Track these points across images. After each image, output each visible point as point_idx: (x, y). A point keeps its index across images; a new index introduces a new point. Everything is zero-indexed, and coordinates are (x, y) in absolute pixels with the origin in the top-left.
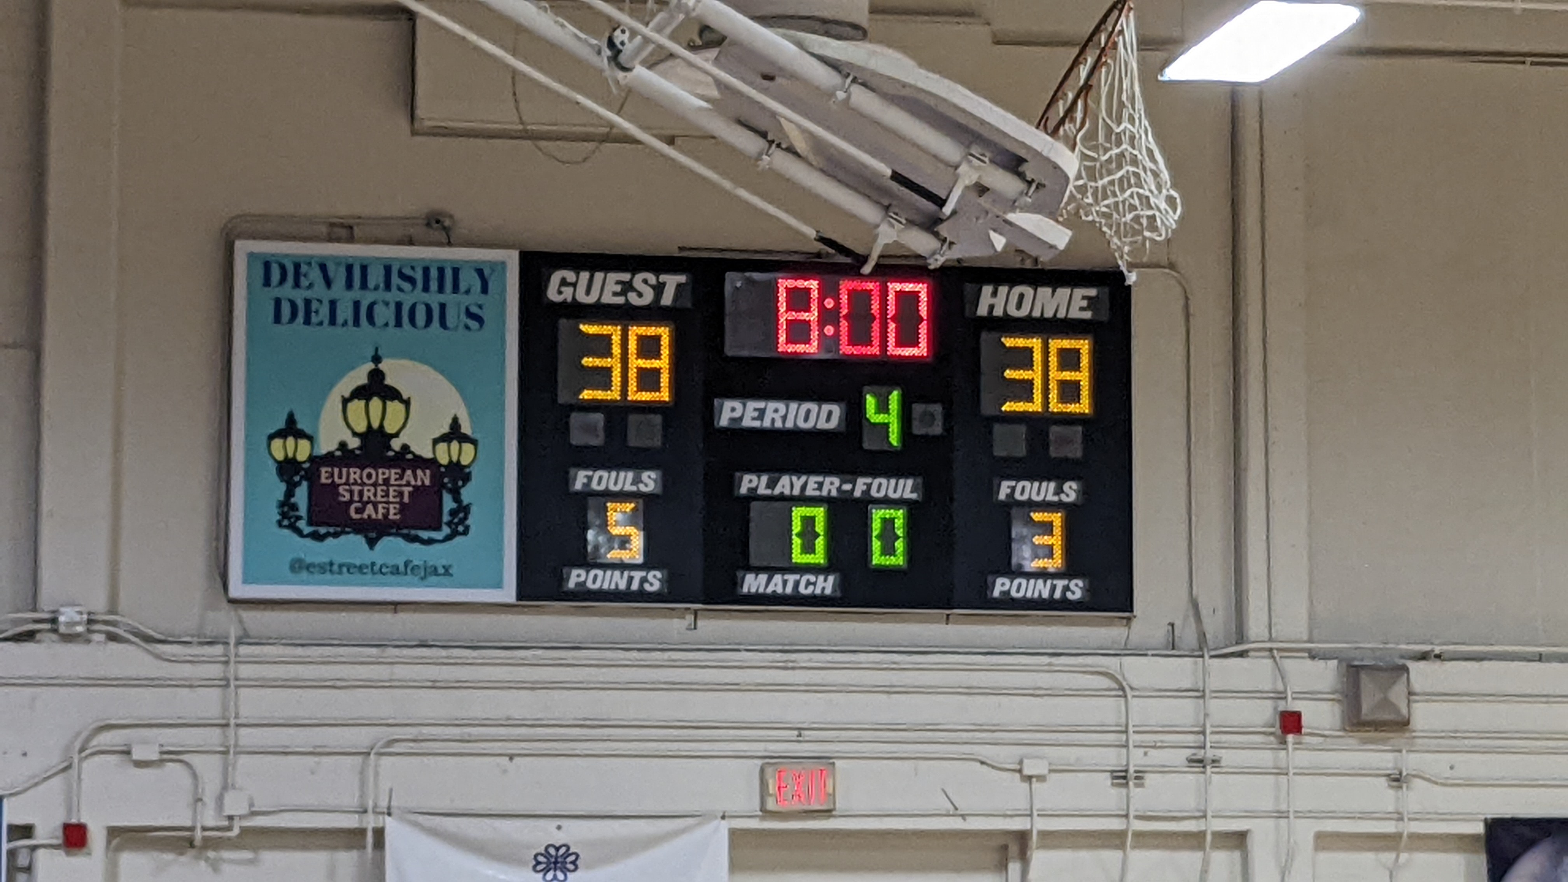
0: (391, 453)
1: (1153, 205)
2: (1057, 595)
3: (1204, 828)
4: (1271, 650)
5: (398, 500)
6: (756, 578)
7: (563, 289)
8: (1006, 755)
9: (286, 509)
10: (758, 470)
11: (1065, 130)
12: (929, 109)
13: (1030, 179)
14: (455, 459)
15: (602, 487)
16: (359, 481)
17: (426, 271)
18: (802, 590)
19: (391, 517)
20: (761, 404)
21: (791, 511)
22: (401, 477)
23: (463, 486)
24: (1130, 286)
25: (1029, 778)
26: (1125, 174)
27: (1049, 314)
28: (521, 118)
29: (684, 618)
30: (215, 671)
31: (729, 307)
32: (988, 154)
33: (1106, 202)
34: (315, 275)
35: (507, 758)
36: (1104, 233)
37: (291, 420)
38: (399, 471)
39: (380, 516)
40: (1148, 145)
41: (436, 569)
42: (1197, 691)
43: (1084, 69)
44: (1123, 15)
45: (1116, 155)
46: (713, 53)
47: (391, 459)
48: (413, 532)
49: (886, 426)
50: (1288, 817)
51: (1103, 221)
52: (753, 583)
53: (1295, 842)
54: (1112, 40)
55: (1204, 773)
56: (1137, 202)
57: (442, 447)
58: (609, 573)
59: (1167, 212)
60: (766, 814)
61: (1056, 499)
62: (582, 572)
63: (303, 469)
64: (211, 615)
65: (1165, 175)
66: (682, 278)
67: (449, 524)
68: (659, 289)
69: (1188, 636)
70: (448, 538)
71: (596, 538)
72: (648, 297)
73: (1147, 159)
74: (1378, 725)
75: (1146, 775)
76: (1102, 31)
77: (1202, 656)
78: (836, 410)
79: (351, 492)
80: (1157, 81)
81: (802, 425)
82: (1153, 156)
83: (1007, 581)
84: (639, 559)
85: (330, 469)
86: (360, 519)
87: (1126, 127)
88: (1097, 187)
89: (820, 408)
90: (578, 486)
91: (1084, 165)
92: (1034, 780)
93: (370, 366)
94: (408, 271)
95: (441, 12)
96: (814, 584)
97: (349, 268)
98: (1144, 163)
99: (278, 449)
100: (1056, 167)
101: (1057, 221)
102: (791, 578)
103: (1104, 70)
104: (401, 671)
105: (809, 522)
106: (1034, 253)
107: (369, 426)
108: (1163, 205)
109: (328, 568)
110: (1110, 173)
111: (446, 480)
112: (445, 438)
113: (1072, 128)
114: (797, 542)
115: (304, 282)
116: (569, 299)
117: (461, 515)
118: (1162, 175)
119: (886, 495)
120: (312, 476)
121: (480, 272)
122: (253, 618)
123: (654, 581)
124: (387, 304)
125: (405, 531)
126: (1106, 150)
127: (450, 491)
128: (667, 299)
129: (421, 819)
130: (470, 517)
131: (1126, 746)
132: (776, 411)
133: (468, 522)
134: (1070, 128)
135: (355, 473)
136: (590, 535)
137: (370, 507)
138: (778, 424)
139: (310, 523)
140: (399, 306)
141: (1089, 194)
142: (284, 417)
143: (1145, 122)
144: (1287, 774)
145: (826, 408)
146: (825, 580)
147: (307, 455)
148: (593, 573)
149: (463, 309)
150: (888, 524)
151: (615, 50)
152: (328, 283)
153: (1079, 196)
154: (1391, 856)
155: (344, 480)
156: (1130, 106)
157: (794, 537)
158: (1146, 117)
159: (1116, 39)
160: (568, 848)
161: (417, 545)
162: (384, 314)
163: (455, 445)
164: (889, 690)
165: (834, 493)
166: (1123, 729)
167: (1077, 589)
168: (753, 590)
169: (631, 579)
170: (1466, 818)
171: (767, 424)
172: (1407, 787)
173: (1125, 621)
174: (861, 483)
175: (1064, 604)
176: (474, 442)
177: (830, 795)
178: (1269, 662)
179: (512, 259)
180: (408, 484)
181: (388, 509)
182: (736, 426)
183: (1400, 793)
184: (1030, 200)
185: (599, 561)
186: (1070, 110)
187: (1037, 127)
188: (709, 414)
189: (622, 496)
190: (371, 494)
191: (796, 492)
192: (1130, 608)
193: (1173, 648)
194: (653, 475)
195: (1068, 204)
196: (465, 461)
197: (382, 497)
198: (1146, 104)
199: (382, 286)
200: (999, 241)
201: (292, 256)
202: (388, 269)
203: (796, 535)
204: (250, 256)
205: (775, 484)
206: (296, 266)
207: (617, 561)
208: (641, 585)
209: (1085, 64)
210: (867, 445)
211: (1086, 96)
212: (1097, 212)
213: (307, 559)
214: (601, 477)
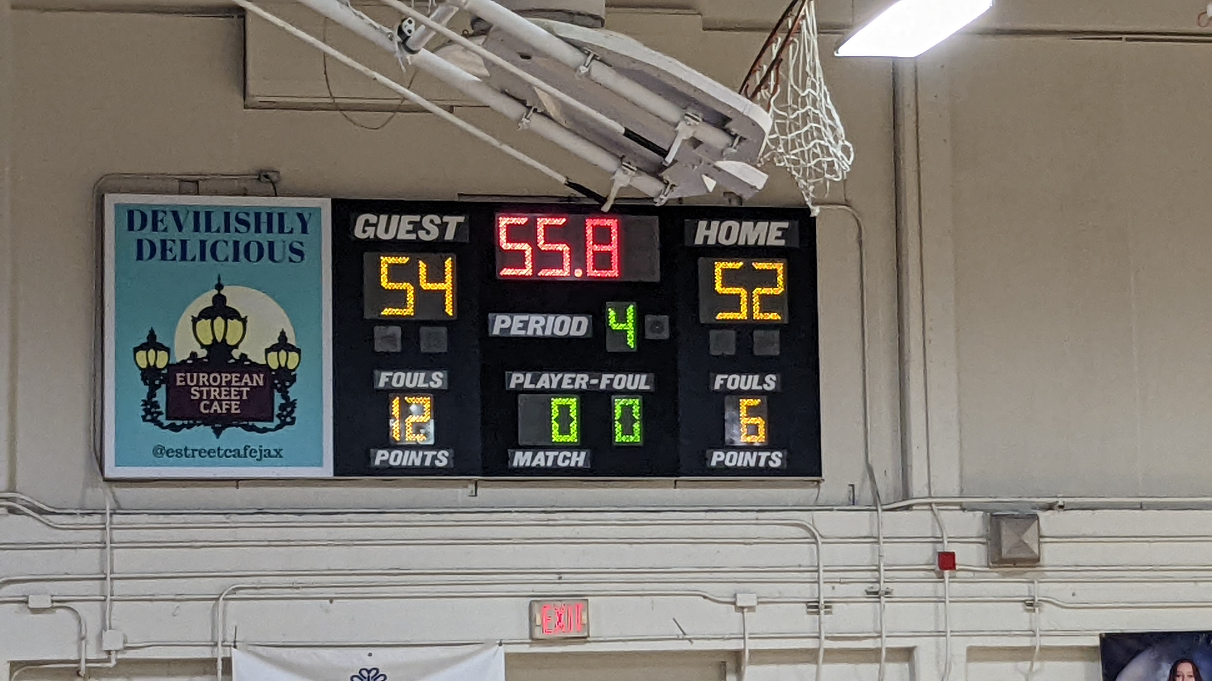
0: (232, 361)
1: (832, 154)
2: (762, 464)
3: (880, 646)
4: (930, 504)
5: (238, 398)
6: (523, 455)
7: (366, 228)
8: (724, 590)
9: (149, 407)
10: (523, 368)
11: (761, 96)
12: (654, 80)
13: (733, 134)
14: (283, 365)
15: (401, 385)
16: (207, 383)
17: (258, 216)
18: (560, 463)
19: (233, 411)
20: (525, 317)
21: (551, 401)
22: (241, 381)
24: (815, 218)
25: (742, 608)
26: (810, 130)
27: (751, 242)
28: (331, 94)
29: (466, 487)
30: (95, 536)
32: (701, 115)
33: (794, 152)
34: (170, 220)
35: (328, 601)
36: (793, 176)
37: (152, 336)
38: (239, 375)
39: (224, 411)
40: (827, 106)
41: (269, 451)
42: (874, 538)
43: (776, 47)
44: (806, 3)
45: (802, 114)
46: (481, 40)
48: (251, 423)
49: (624, 333)
50: (945, 636)
51: (792, 166)
52: (521, 459)
53: (952, 655)
54: (797, 23)
55: (879, 602)
56: (818, 151)
57: (273, 355)
58: (407, 453)
59: (843, 159)
60: (535, 641)
61: (760, 388)
62: (385, 452)
64: (89, 491)
65: (841, 130)
66: (461, 219)
67: (279, 416)
69: (865, 494)
70: (279, 427)
73: (826, 117)
74: (1015, 562)
75: (834, 605)
76: (789, 17)
77: (877, 510)
78: (585, 321)
79: (201, 392)
80: (833, 56)
81: (558, 333)
82: (831, 115)
83: (721, 454)
84: (431, 442)
85: (183, 375)
86: (210, 413)
87: (809, 92)
88: (788, 140)
90: (381, 385)
91: (778, 124)
92: (746, 610)
94: (242, 216)
95: (265, 10)
96: (570, 458)
97: (197, 214)
98: (824, 119)
100: (754, 124)
101: (756, 167)
102: (551, 454)
103: (791, 47)
104: (243, 534)
105: (563, 410)
106: (738, 193)
107: (215, 339)
108: (840, 154)
109: (182, 453)
110: (798, 129)
112: (275, 348)
113: (767, 93)
114: (555, 425)
115: (161, 226)
116: (372, 237)
118: (838, 129)
119: (626, 388)
121: (300, 216)
122: (125, 494)
123: (443, 458)
124: (226, 242)
125: (245, 423)
126: (795, 110)
127: (279, 390)
128: (450, 235)
129: (259, 649)
130: (296, 410)
131: (818, 582)
132: (537, 322)
133: (293, 415)
134: (765, 94)
135: (204, 377)
136: (393, 423)
137: (216, 403)
138: (539, 333)
139: (168, 418)
140: (236, 244)
141: (781, 145)
142: (146, 333)
143: (824, 88)
144: (944, 602)
145: (576, 319)
146: (578, 456)
148: (394, 453)
149: (288, 247)
150: (627, 410)
151: (403, 36)
152: (180, 228)
153: (774, 147)
154: (1028, 664)
155: (195, 382)
156: (812, 76)
157: (553, 421)
158: (825, 84)
159: (801, 23)
160: (377, 670)
161: (255, 434)
162: (224, 251)
164: (630, 542)
165: (584, 387)
166: (816, 569)
167: (777, 459)
168: (521, 464)
169: (424, 457)
170: (1087, 633)
171: (530, 333)
172: (1039, 610)
173: (816, 483)
174: (605, 379)
175: (768, 471)
177: (584, 625)
178: (930, 513)
179: (326, 206)
180: (246, 385)
181: (230, 405)
183: (1033, 614)
184: (735, 151)
186: (765, 79)
187: (740, 93)
188: (485, 325)
189: (417, 392)
190: (216, 394)
191: (554, 386)
192: (818, 472)
193: (854, 504)
194: (441, 375)
195: (764, 154)
196: (291, 366)
197: (226, 395)
198: (824, 73)
199: (223, 229)
200: (710, 184)
201: (151, 206)
202: (227, 215)
203: (554, 420)
204: (117, 206)
205: (538, 380)
206: (155, 213)
207: (415, 443)
208: (433, 462)
209: (776, 43)
210: (610, 348)
211: (777, 68)
212: (787, 159)
213: (167, 446)
214: (399, 377)
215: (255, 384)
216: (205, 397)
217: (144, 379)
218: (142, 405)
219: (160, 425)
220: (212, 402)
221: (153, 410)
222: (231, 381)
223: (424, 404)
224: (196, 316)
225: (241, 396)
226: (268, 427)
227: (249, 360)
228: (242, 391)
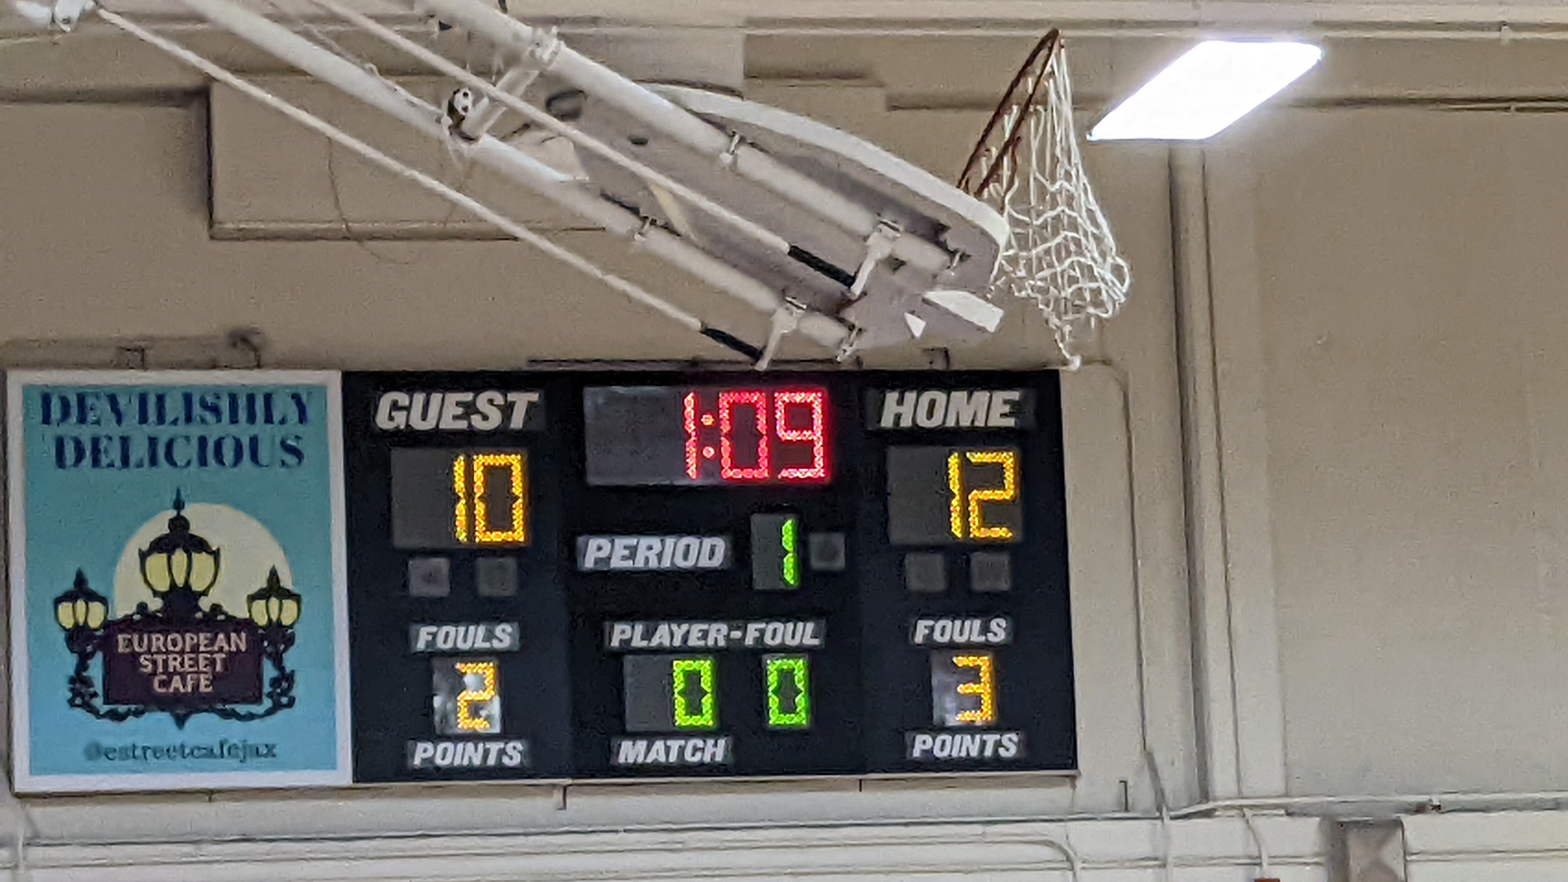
0: (199, 615)
1: (1097, 276)
2: (988, 752)
4: (1240, 808)
10: (630, 617)
11: (990, 191)
13: (952, 249)
15: (449, 645)
16: (164, 650)
17: (233, 398)
18: (688, 757)
19: (202, 689)
20: (632, 541)
21: (672, 666)
23: (285, 650)
26: (1064, 242)
28: (341, 215)
29: (550, 795)
31: (589, 425)
32: (903, 223)
33: (1042, 274)
34: (103, 407)
36: (1040, 311)
37: (80, 580)
38: (209, 635)
40: (1089, 207)
42: (1159, 859)
43: (1009, 120)
44: (1052, 56)
45: (1052, 218)
51: (1039, 296)
54: (1040, 84)
56: (1077, 273)
57: (260, 604)
58: (460, 746)
59: (1114, 283)
61: (982, 639)
62: (429, 746)
65: (1110, 241)
67: (270, 695)
69: (1143, 795)
70: (269, 712)
71: (445, 707)
73: (1088, 222)
76: (1028, 76)
77: (1161, 818)
78: (720, 544)
79: (154, 663)
81: (681, 563)
82: (1095, 219)
83: (928, 739)
84: (497, 729)
85: (129, 637)
87: (1061, 186)
88: (1031, 258)
89: (701, 543)
90: (421, 645)
91: (1015, 232)
93: (173, 513)
94: (211, 400)
97: (143, 399)
98: (1084, 227)
99: (67, 615)
100: (982, 233)
101: (985, 299)
103: (1033, 121)
104: (221, 871)
105: (693, 678)
107: (173, 585)
108: (1109, 276)
110: (1045, 240)
111: (266, 644)
112: (263, 595)
113: (999, 189)
114: (680, 702)
115: (91, 417)
117: (285, 685)
118: (1105, 240)
119: (783, 643)
121: (296, 398)
122: (46, 816)
123: (515, 753)
124: (189, 439)
126: (1040, 213)
127: (269, 656)
132: (650, 548)
134: (996, 189)
136: (437, 701)
137: (177, 678)
138: (653, 564)
140: (203, 441)
141: (1022, 266)
142: (73, 578)
143: (1085, 180)
145: (708, 542)
147: (102, 618)
148: (441, 746)
149: (278, 441)
150: (787, 676)
151: (456, 116)
152: (119, 416)
155: (145, 648)
156: (1065, 161)
157: (676, 695)
158: (1085, 175)
162: (185, 452)
164: (795, 872)
165: (722, 643)
167: (1010, 745)
168: (631, 760)
169: (486, 752)
171: (640, 564)
173: (1069, 780)
174: (753, 629)
175: (997, 763)
176: (297, 598)
178: (1239, 822)
179: (332, 381)
181: (198, 680)
184: (953, 274)
186: (995, 168)
187: (959, 187)
188: (573, 554)
189: (473, 655)
190: (177, 664)
191: (677, 642)
192: (1073, 764)
193: (1126, 810)
194: (508, 628)
196: (286, 621)
197: (191, 666)
198: (1083, 159)
199: (181, 419)
200: (917, 326)
201: (73, 388)
202: (188, 400)
203: (679, 693)
204: (25, 388)
205: (653, 633)
206: (81, 399)
207: (470, 731)
208: (499, 758)
209: (1010, 114)
210: (759, 584)
211: (1013, 152)
212: (1031, 286)
213: (107, 742)
214: (447, 634)
215: (234, 649)
216: (160, 669)
220: (170, 676)
222: (198, 645)
227: (225, 614)
228: (215, 659)
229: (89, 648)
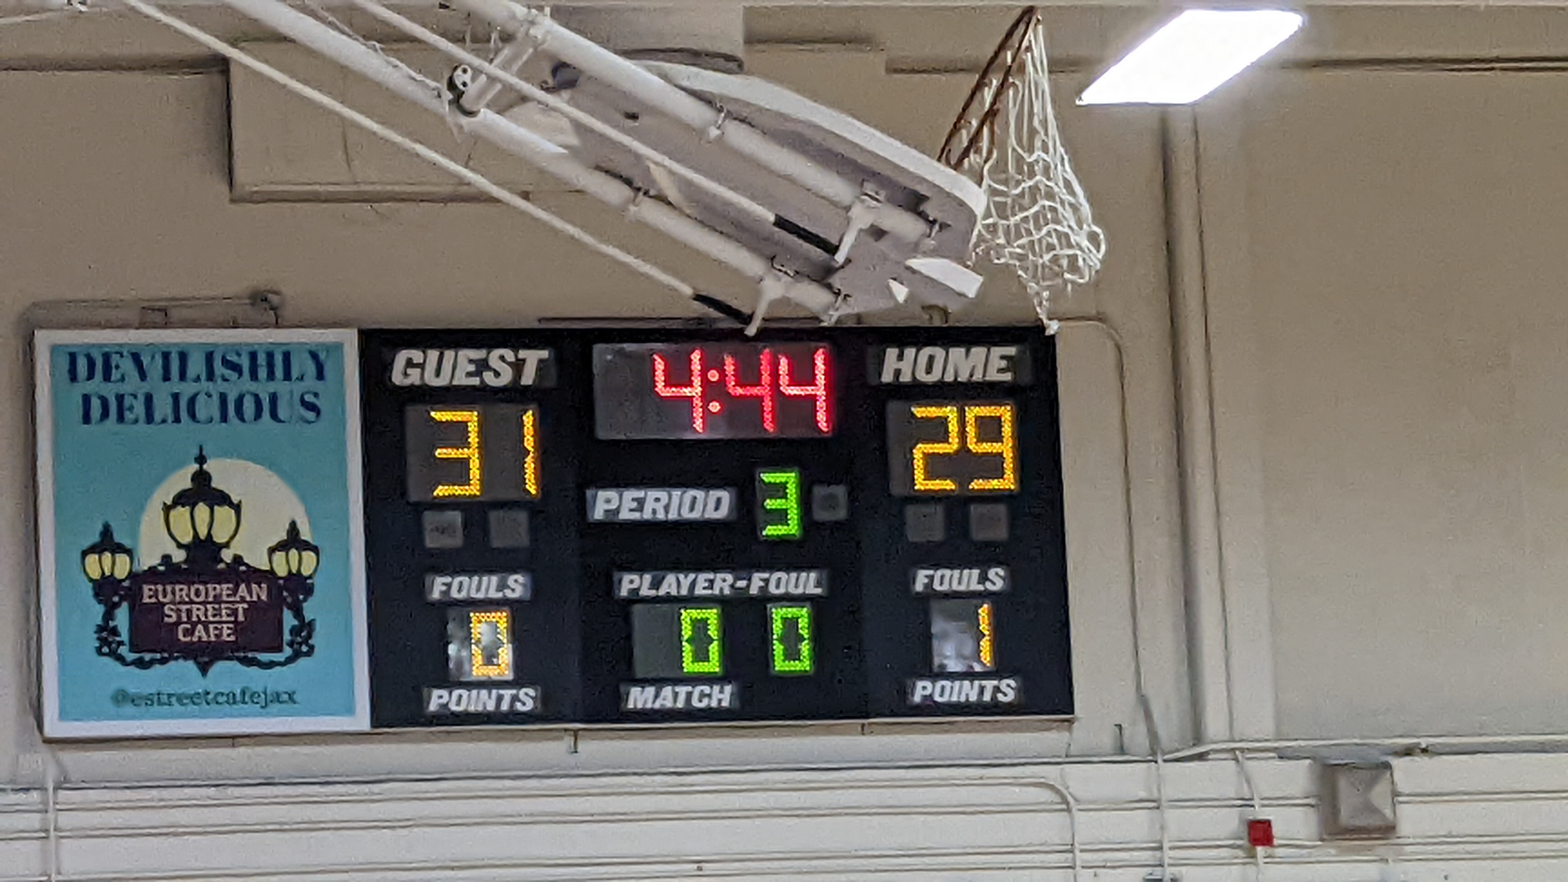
0: (221, 566)
1: (1074, 244)
2: (987, 697)
4: (1232, 750)
7: (409, 371)
9: (104, 634)
10: (638, 567)
11: (970, 164)
13: (931, 219)
15: (463, 595)
16: (187, 599)
17: (253, 356)
21: (680, 614)
22: (235, 594)
23: (305, 600)
24: (1053, 337)
26: (1041, 210)
28: (353, 178)
29: (562, 739)
30: (35, 821)
31: (598, 383)
32: (884, 193)
33: (1020, 242)
34: (128, 365)
36: (1019, 276)
37: (107, 532)
38: (231, 586)
39: (213, 639)
40: (1065, 175)
42: (1152, 801)
43: (989, 92)
44: (1030, 31)
45: (1030, 187)
46: (568, 94)
47: (221, 572)
48: (250, 655)
49: (784, 512)
51: (1018, 264)
54: (1018, 57)
56: (1054, 240)
57: (279, 556)
58: (474, 692)
59: (1091, 251)
61: (980, 587)
62: (444, 693)
63: (124, 588)
64: (24, 757)
65: (1086, 210)
67: (291, 644)
68: (518, 366)
69: (1138, 737)
70: (289, 660)
72: (506, 377)
73: (1065, 192)
74: (1358, 832)
76: (1007, 48)
77: (1155, 761)
79: (179, 611)
80: (1075, 104)
81: (687, 515)
82: (1072, 188)
83: (928, 684)
84: (509, 675)
85: (153, 587)
87: (1039, 156)
88: (1009, 226)
90: (436, 595)
91: (995, 203)
93: (195, 468)
94: (231, 357)
97: (166, 357)
98: (1061, 195)
100: (962, 204)
101: (966, 265)
102: (683, 690)
103: (1011, 92)
105: (700, 626)
106: (942, 305)
108: (1085, 243)
110: (1023, 209)
111: (285, 594)
112: (283, 546)
113: (978, 160)
114: (687, 648)
115: (115, 375)
118: (1082, 209)
119: (786, 591)
120: (133, 595)
121: (314, 356)
122: (72, 761)
123: (527, 700)
124: (209, 395)
125: (242, 654)
126: (1018, 183)
130: (315, 634)
131: (1073, 867)
134: (975, 158)
135: (181, 590)
136: (452, 649)
137: (200, 627)
139: (131, 651)
140: (223, 397)
141: (1000, 234)
142: (99, 531)
143: (1060, 149)
148: (456, 693)
149: (297, 399)
150: (791, 624)
152: (143, 376)
153: (989, 236)
156: (1042, 133)
157: (684, 643)
158: (1061, 142)
159: (1024, 57)
161: (254, 670)
162: (207, 408)
163: (293, 553)
165: (727, 592)
166: (1069, 848)
167: (1008, 690)
169: (500, 699)
173: (1065, 724)
174: (758, 579)
175: (996, 708)
176: (315, 550)
178: (1233, 763)
179: (350, 340)
180: (243, 600)
182: (611, 518)
184: (933, 243)
185: (463, 679)
186: (975, 140)
187: (939, 160)
188: (582, 506)
189: (486, 605)
190: (201, 614)
191: (684, 592)
192: (1069, 708)
193: (1122, 754)
194: (520, 578)
195: (976, 248)
196: (306, 572)
198: (1061, 129)
199: (203, 377)
200: (901, 292)
201: (101, 346)
202: (209, 358)
203: (687, 641)
204: (55, 349)
205: (660, 584)
206: (107, 356)
208: (512, 704)
209: (990, 88)
211: (992, 124)
212: (1010, 253)
213: (132, 690)
214: (461, 583)
215: (255, 598)
216: (185, 619)
217: (97, 595)
218: (96, 632)
219: (121, 659)
220: (194, 625)
221: (110, 639)
222: (221, 595)
223: (497, 622)
224: (169, 502)
225: (236, 617)
226: (275, 659)
228: (237, 609)
229: (116, 599)
